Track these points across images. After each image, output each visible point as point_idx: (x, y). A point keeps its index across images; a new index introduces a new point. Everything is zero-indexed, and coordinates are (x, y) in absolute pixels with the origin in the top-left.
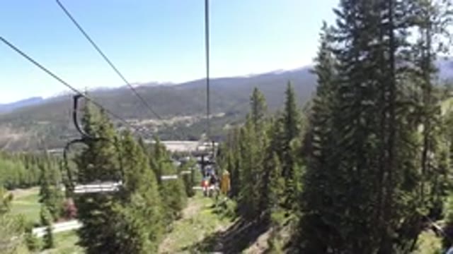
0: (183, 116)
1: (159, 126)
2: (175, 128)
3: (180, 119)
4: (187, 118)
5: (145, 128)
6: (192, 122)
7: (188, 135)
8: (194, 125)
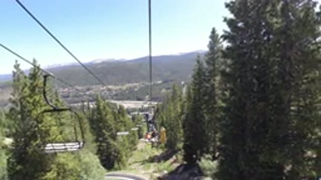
0: (132, 83)
1: (116, 91)
2: (127, 92)
3: (130, 85)
4: (135, 84)
5: (106, 92)
6: (139, 88)
7: (137, 97)
8: (140, 90)
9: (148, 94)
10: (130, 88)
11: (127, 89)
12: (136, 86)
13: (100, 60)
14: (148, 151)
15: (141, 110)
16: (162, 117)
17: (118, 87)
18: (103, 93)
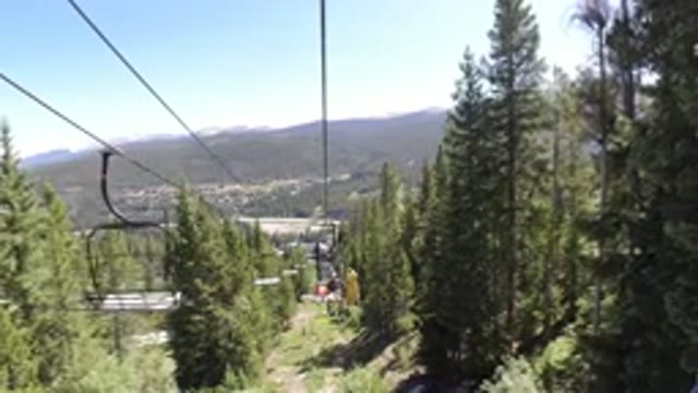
0: (286, 178)
1: (250, 195)
2: (274, 198)
3: (282, 183)
4: (291, 181)
5: (227, 197)
6: (299, 188)
7: (294, 210)
8: (302, 193)
9: (319, 203)
10: (281, 189)
11: (274, 193)
12: (295, 184)
13: (214, 128)
14: (320, 333)
15: (306, 238)
16: (353, 250)
17: (253, 189)
18: (221, 201)
